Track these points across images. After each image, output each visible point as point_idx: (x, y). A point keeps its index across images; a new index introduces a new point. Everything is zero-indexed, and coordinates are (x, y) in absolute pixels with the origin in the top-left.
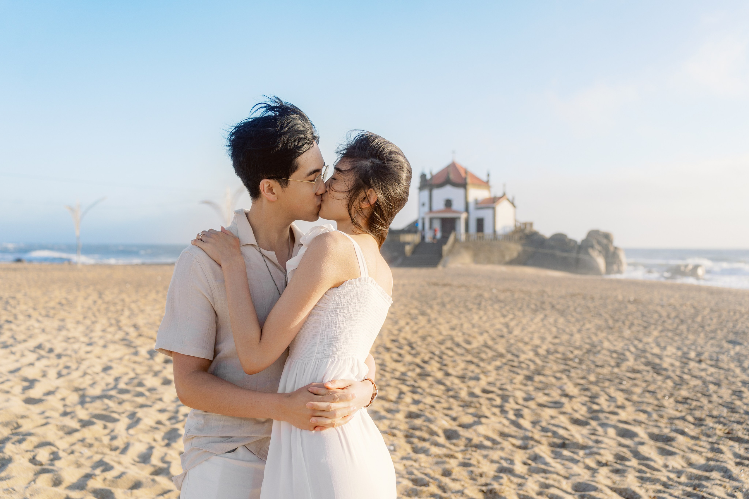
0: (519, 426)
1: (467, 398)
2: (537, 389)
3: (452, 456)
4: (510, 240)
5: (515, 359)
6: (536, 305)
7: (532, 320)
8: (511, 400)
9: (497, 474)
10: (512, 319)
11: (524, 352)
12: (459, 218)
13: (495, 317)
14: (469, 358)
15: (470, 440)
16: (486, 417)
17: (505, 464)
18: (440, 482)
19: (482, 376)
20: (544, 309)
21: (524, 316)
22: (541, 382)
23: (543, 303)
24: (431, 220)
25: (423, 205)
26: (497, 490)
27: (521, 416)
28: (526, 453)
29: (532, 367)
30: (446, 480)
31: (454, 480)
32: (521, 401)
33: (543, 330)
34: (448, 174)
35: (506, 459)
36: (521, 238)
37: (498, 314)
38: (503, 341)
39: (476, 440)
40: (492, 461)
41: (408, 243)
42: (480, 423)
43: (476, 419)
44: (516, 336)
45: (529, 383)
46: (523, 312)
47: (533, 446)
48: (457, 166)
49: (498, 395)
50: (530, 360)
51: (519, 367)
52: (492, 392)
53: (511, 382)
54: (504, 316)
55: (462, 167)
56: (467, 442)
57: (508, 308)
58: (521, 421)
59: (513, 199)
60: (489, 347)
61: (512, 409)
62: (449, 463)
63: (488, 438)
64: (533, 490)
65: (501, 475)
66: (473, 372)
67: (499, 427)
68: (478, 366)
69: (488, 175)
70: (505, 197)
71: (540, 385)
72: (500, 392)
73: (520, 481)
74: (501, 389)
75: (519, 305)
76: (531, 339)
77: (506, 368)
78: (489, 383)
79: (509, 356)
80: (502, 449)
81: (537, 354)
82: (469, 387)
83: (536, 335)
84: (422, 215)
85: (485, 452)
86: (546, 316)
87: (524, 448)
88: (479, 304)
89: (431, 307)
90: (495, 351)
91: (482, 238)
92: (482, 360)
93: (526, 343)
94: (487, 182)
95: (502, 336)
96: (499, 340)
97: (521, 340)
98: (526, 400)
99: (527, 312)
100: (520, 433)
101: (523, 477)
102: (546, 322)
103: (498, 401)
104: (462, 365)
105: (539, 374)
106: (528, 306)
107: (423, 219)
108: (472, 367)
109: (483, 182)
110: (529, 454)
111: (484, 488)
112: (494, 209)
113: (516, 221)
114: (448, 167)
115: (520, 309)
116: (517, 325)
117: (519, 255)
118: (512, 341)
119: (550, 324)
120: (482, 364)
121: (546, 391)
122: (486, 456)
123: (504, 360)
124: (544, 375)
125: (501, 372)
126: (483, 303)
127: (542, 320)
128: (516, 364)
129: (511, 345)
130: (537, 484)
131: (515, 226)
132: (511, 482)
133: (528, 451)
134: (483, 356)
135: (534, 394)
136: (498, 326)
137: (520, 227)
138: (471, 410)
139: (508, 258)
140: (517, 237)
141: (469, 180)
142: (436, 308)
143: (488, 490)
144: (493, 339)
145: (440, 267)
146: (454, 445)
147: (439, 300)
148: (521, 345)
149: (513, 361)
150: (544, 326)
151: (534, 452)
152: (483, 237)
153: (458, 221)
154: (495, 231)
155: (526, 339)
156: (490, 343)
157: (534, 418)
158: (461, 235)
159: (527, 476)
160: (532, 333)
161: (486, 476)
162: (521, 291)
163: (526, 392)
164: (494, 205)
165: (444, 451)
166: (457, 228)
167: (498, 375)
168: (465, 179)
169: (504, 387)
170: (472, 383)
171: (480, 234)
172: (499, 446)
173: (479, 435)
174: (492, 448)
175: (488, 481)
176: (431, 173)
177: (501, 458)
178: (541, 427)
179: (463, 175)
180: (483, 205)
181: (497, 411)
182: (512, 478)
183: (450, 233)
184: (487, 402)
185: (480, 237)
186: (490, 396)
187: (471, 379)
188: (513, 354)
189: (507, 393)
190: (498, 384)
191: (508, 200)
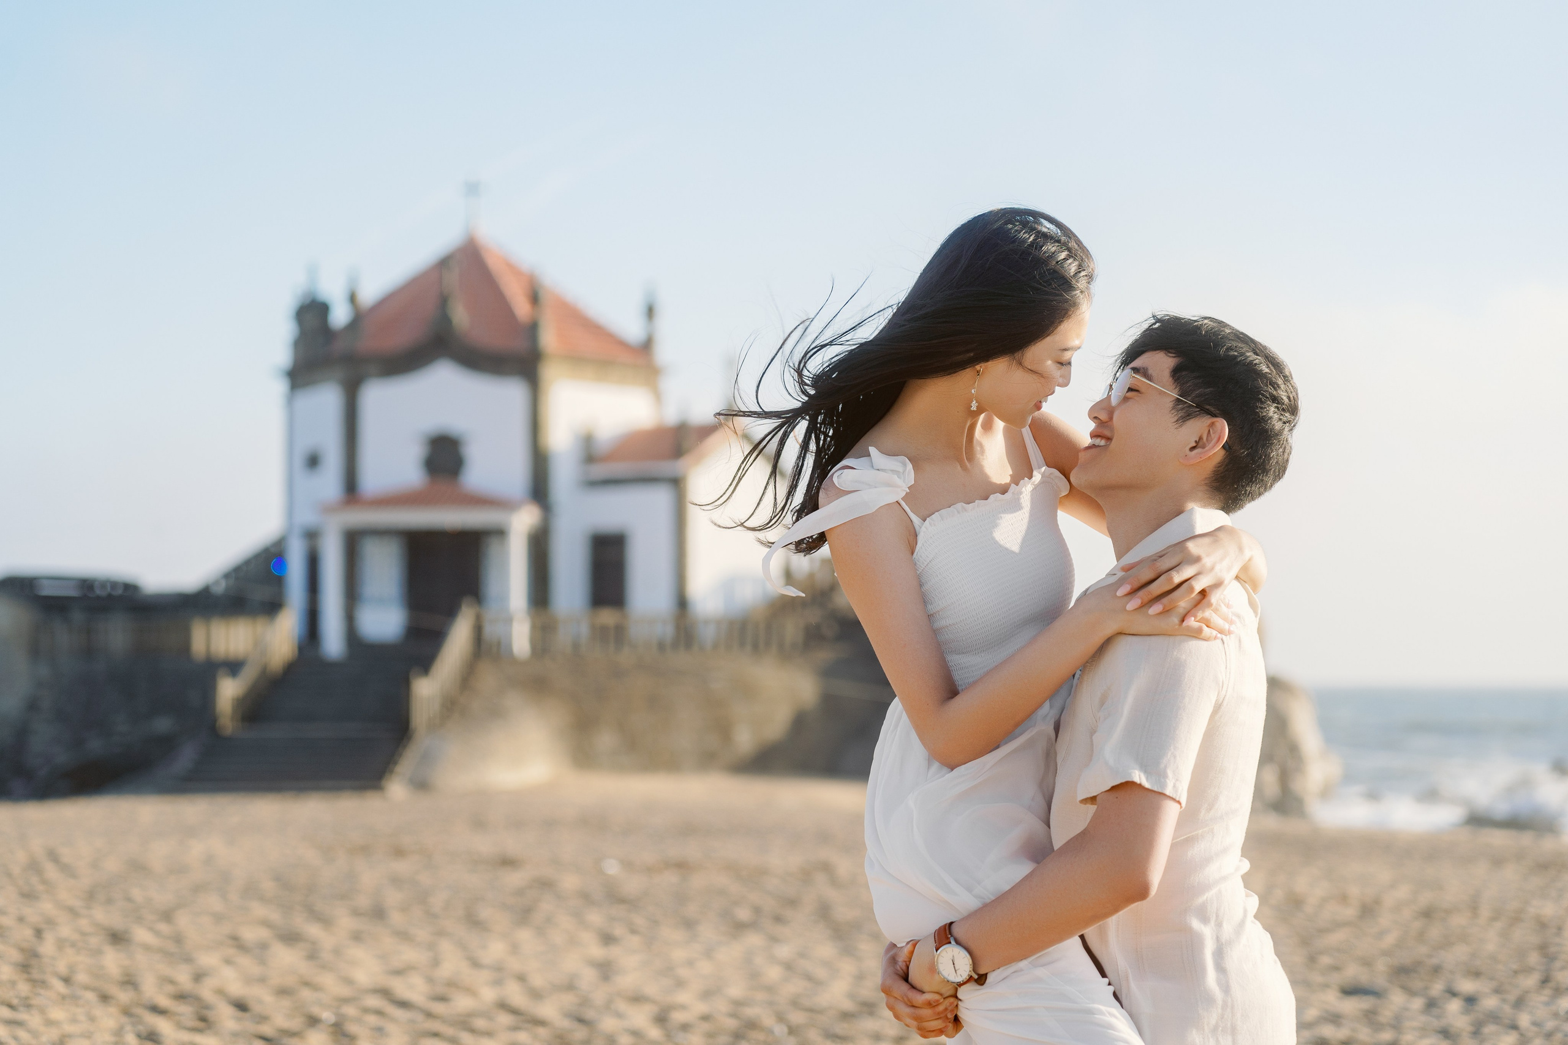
4: (756, 647)
12: (500, 533)
24: (353, 541)
25: (313, 461)
34: (441, 304)
36: (813, 637)
37: (588, 937)
41: (234, 667)
48: (492, 263)
55: (514, 272)
69: (650, 312)
84: (307, 517)
89: (326, 921)
91: (618, 635)
94: (646, 347)
107: (312, 536)
109: (621, 344)
112: (677, 483)
114: (444, 263)
117: (800, 722)
126: (545, 908)
139: (745, 740)
140: (792, 629)
141: (549, 339)
142: (346, 922)
145: (397, 789)
147: (363, 901)
152: (621, 632)
153: (493, 549)
154: (682, 603)
158: (509, 620)
164: (680, 466)
166: (492, 585)
168: (532, 329)
171: (607, 617)
176: (352, 298)
179: (522, 308)
180: (621, 468)
183: (451, 612)
185: (606, 634)
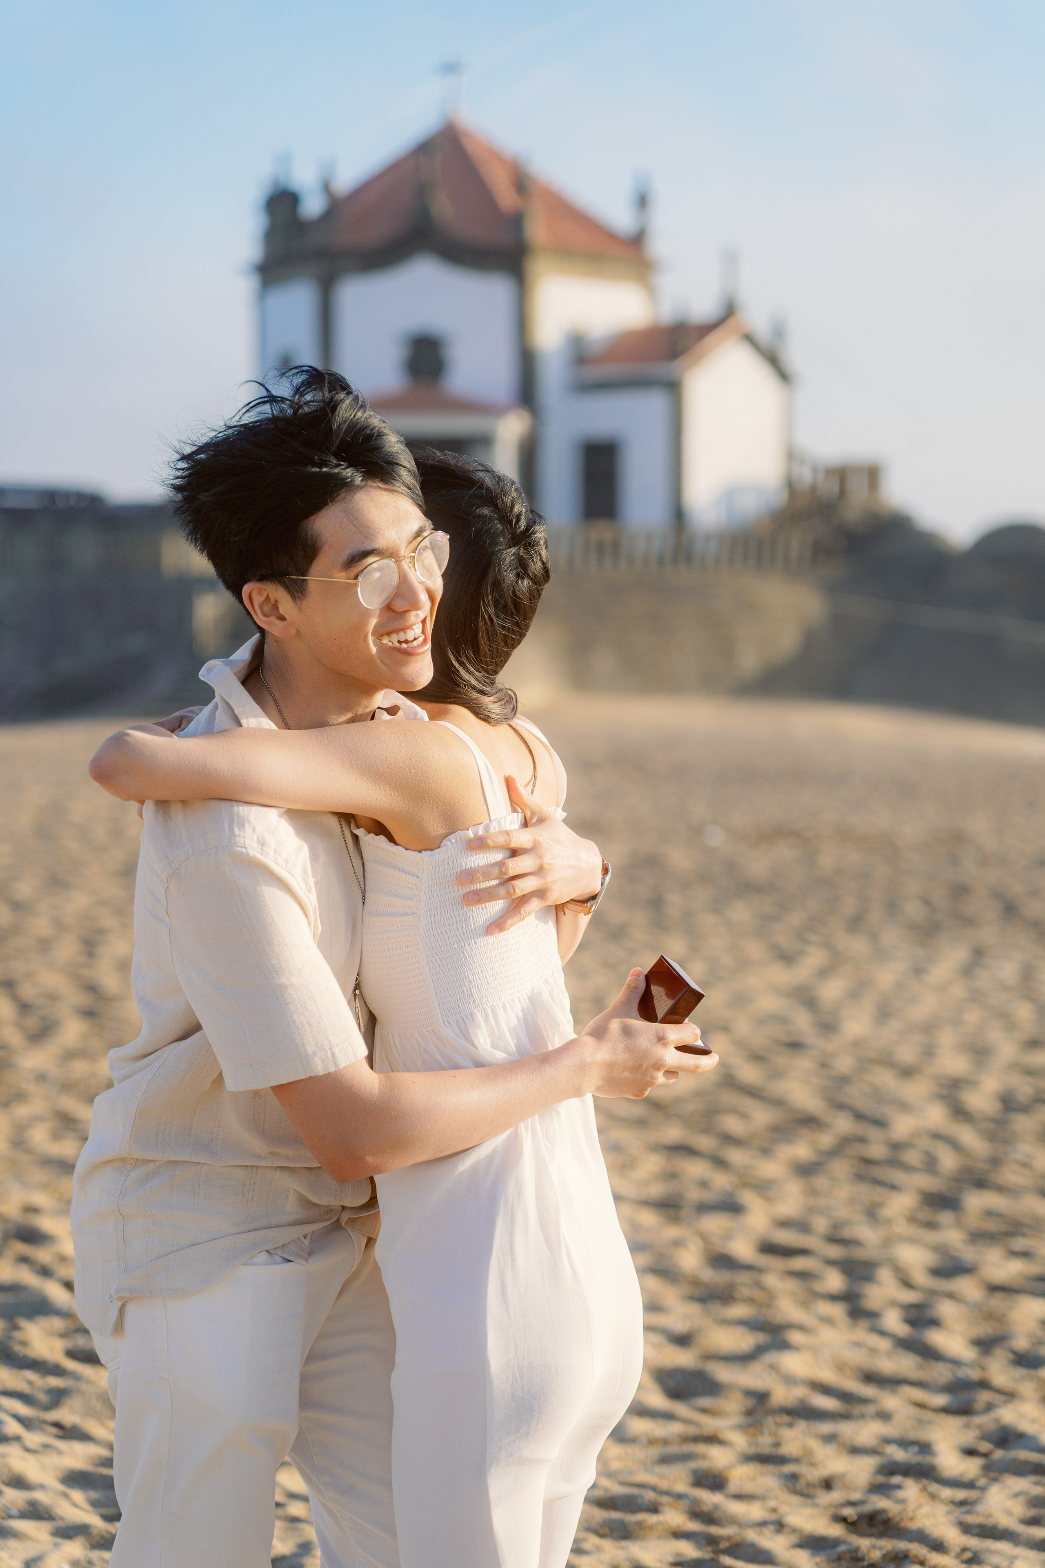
0: (929, 1354)
1: (708, 1275)
2: (978, 1237)
3: (713, 1439)
4: (759, 560)
5: (874, 1133)
6: (927, 902)
7: (919, 971)
8: (885, 1275)
9: (881, 1479)
10: (824, 973)
11: (904, 1107)
12: (484, 441)
13: (744, 965)
14: (673, 1133)
15: (761, 1398)
16: (801, 1328)
17: (898, 1454)
18: (696, 1502)
19: (748, 1198)
20: (969, 922)
21: (880, 955)
22: (989, 1214)
23: (960, 891)
26: (890, 1515)
27: (934, 1323)
28: (967, 1426)
29: (948, 1161)
30: (709, 1498)
31: (739, 1497)
32: (921, 1278)
33: (973, 1016)
34: (422, 191)
35: (903, 1443)
37: (754, 949)
38: (803, 1064)
39: (782, 1395)
40: (855, 1451)
42: (784, 1346)
43: (761, 1338)
44: (857, 1044)
45: (946, 1217)
46: (874, 937)
47: (990, 1407)
48: (472, 147)
49: (831, 1262)
50: (937, 1136)
51: (895, 1163)
52: (803, 1252)
53: (872, 1213)
54: (787, 958)
55: (498, 157)
56: (750, 1403)
57: (796, 918)
58: (937, 1338)
59: (779, 332)
60: (752, 1092)
61: (893, 1303)
62: (704, 1457)
63: (826, 1389)
64: (1009, 1513)
65: (896, 1480)
66: (704, 1184)
67: (857, 1357)
68: (720, 1163)
69: (643, 201)
70: (731, 322)
71: (991, 1226)
72: (835, 1252)
73: (961, 1494)
74: (834, 1239)
75: (849, 905)
76: (929, 1052)
77: (841, 1168)
78: (784, 1224)
79: (843, 1124)
80: (884, 1416)
81: (960, 1113)
82: (703, 1236)
83: (946, 1039)
85: (826, 1428)
86: (979, 954)
87: (964, 1410)
88: (656, 903)
90: (778, 1103)
91: (612, 551)
92: (730, 1140)
93: (907, 1072)
94: (638, 241)
95: (795, 1046)
96: (781, 1060)
97: (885, 1060)
98: (938, 1272)
99: (891, 936)
100: (941, 1373)
101: (970, 1485)
102: (983, 980)
103: (834, 1281)
104: (652, 1164)
105: (981, 1184)
106: (892, 907)
108: (696, 1169)
109: (611, 237)
110: (979, 1427)
111: (848, 1512)
112: (673, 389)
113: (792, 455)
114: (424, 150)
115: (855, 923)
116: (854, 994)
117: (810, 641)
118: (844, 1064)
119: (1005, 988)
120: (736, 1156)
121: (1019, 1243)
122: (830, 1439)
123: (826, 1140)
124: (1001, 1189)
125: (821, 1182)
126: (675, 901)
127: (968, 971)
128: (877, 1150)
129: (843, 1080)
130: (1021, 1499)
131: (790, 485)
132: (933, 1497)
133: (978, 1420)
134: (733, 1125)
135: (968, 1254)
136: (768, 1003)
137: (814, 489)
138: (738, 1311)
139: (750, 660)
140: (797, 543)
141: (536, 230)
143: (861, 1516)
144: (757, 1058)
146: (704, 1411)
148: (886, 1079)
149: (862, 1140)
150: (976, 997)
151: (997, 1420)
152: (616, 545)
154: (679, 514)
155: (907, 1054)
156: (749, 1073)
157: (983, 1330)
159: (982, 1482)
160: (928, 1028)
161: (847, 1487)
162: (845, 835)
163: (941, 1250)
164: (676, 365)
165: (675, 1429)
167: (813, 1192)
168: (517, 221)
169: (846, 1233)
170: (714, 1224)
171: (601, 531)
172: (870, 1409)
173: (789, 1380)
174: (844, 1416)
175: (856, 1496)
176: (326, 186)
177: (887, 1441)
178: (1014, 1352)
179: (507, 198)
180: (611, 370)
181: (837, 1311)
182: (934, 1487)
184: (791, 1285)
185: (600, 547)
186: (799, 1263)
187: (704, 1208)
188: (859, 1116)
189: (859, 1254)
190: (821, 1224)
191: (750, 339)
